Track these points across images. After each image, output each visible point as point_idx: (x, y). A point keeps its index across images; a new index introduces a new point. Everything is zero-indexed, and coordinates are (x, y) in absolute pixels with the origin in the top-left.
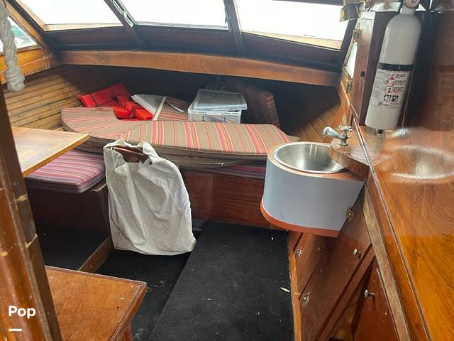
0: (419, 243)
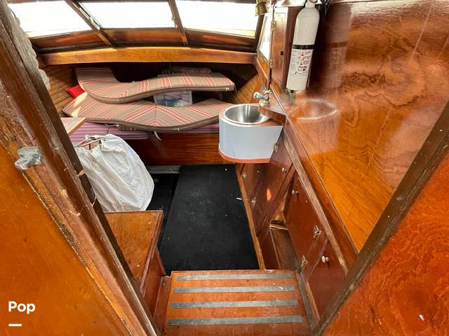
0: (325, 158)
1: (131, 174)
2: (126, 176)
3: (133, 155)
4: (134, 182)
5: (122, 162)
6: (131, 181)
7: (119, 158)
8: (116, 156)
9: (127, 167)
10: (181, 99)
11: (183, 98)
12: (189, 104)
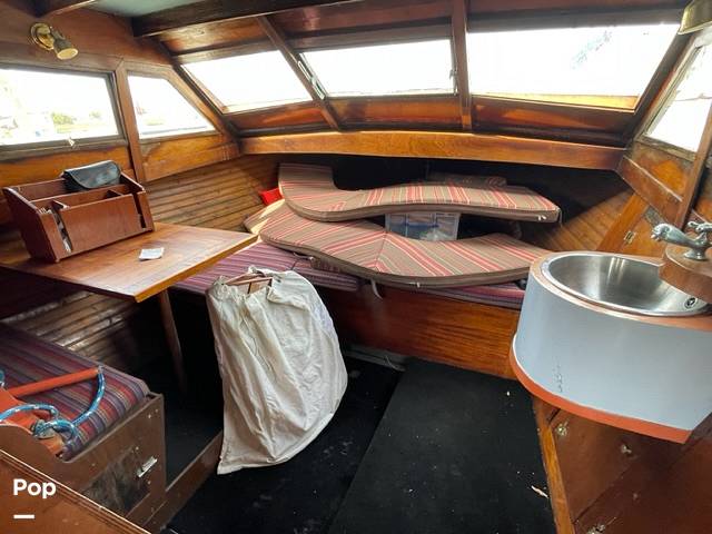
1: (309, 355)
2: (298, 355)
3: (322, 317)
4: (310, 372)
5: (297, 327)
6: (304, 369)
7: (295, 319)
8: (291, 314)
9: (305, 339)
10: (437, 226)
11: (441, 226)
12: (451, 238)
